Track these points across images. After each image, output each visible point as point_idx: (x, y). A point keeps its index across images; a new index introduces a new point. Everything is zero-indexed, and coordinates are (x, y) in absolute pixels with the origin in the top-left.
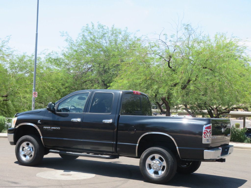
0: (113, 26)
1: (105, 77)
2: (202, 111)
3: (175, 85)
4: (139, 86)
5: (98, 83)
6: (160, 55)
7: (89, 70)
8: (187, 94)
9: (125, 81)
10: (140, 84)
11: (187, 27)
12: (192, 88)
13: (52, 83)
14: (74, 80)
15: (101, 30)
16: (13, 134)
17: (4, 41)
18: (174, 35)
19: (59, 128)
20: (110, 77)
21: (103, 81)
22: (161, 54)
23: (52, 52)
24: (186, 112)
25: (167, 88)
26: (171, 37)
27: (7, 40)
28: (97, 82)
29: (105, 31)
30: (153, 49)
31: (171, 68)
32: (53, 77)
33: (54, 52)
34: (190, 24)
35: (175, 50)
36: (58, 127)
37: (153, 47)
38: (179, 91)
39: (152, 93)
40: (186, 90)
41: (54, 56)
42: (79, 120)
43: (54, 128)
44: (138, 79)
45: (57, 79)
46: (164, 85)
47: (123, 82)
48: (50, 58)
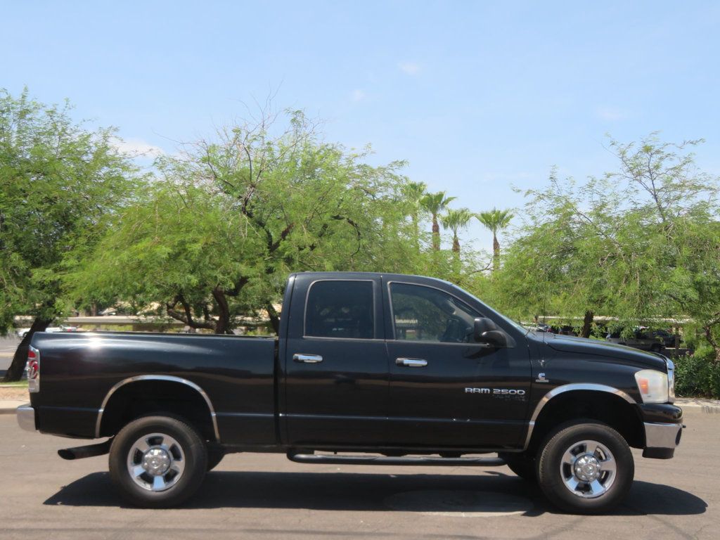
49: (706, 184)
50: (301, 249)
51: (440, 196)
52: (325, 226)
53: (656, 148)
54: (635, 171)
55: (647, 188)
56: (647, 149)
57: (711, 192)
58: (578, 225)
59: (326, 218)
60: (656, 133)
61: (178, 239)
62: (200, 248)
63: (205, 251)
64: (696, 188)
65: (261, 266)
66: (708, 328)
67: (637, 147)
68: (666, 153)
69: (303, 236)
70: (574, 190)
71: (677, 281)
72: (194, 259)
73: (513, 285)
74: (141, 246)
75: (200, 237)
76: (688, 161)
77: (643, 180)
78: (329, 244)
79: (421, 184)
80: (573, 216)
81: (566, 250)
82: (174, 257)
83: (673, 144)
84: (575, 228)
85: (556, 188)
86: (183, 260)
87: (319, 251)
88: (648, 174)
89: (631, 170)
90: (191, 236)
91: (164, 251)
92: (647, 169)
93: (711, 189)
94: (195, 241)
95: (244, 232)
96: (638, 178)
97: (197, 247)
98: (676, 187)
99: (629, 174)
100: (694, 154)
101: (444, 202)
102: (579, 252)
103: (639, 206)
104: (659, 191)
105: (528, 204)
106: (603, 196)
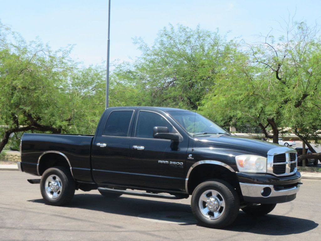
0: (198, 26)
1: (191, 93)
2: (317, 135)
3: (286, 102)
4: (238, 104)
5: (182, 101)
6: (265, 63)
7: (170, 84)
8: (302, 113)
9: (222, 99)
10: (240, 101)
11: (301, 26)
12: (310, 105)
13: (126, 102)
14: (152, 98)
15: (183, 34)
17: (64, 51)
18: (284, 36)
20: (197, 93)
21: (189, 99)
22: (267, 62)
23: (123, 63)
24: (297, 136)
25: (276, 106)
26: (280, 40)
27: (68, 49)
28: (181, 99)
29: (189, 34)
30: (257, 56)
31: (280, 79)
32: (128, 95)
33: (125, 63)
34: (305, 22)
35: (285, 56)
37: (256, 53)
38: (292, 110)
39: (256, 113)
40: (301, 108)
41: (125, 68)
44: (238, 95)
45: (131, 98)
46: (273, 101)
47: (218, 99)
48: (121, 70)
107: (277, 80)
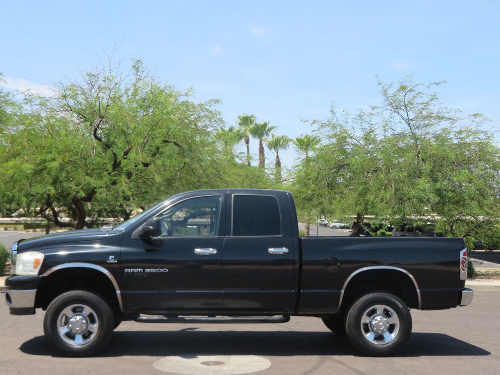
16: (35, 290)
19: (165, 270)
31: (99, 139)
36: (162, 269)
42: (212, 251)
43: (152, 270)
49: (447, 116)
50: (136, 166)
51: (265, 125)
52: (158, 148)
53: (410, 88)
54: (394, 105)
55: (403, 119)
56: (403, 88)
57: (451, 121)
58: (352, 147)
59: (158, 142)
60: (410, 76)
61: (40, 158)
62: (57, 165)
63: (62, 168)
64: (440, 118)
65: (107, 179)
66: (451, 224)
67: (396, 86)
68: (417, 91)
69: (137, 156)
70: (348, 120)
71: (421, 188)
72: (53, 173)
73: (300, 193)
74: (10, 163)
75: (57, 156)
76: (433, 98)
77: (400, 112)
78: (159, 162)
79: (252, 116)
80: (348, 140)
81: (341, 166)
82: (38, 172)
83: (423, 84)
84: (349, 148)
85: (335, 119)
86: (45, 174)
87: (152, 167)
88: (403, 108)
89: (391, 104)
90: (50, 156)
91: (28, 168)
92: (403, 104)
93: (451, 119)
94: (54, 160)
95: (93, 153)
96: (397, 110)
97: (55, 164)
98: (425, 118)
99: (389, 108)
100: (438, 93)
101: (268, 130)
102: (351, 166)
103: (396, 132)
104: (412, 120)
105: (313, 131)
106: (371, 124)
107: (95, 141)
